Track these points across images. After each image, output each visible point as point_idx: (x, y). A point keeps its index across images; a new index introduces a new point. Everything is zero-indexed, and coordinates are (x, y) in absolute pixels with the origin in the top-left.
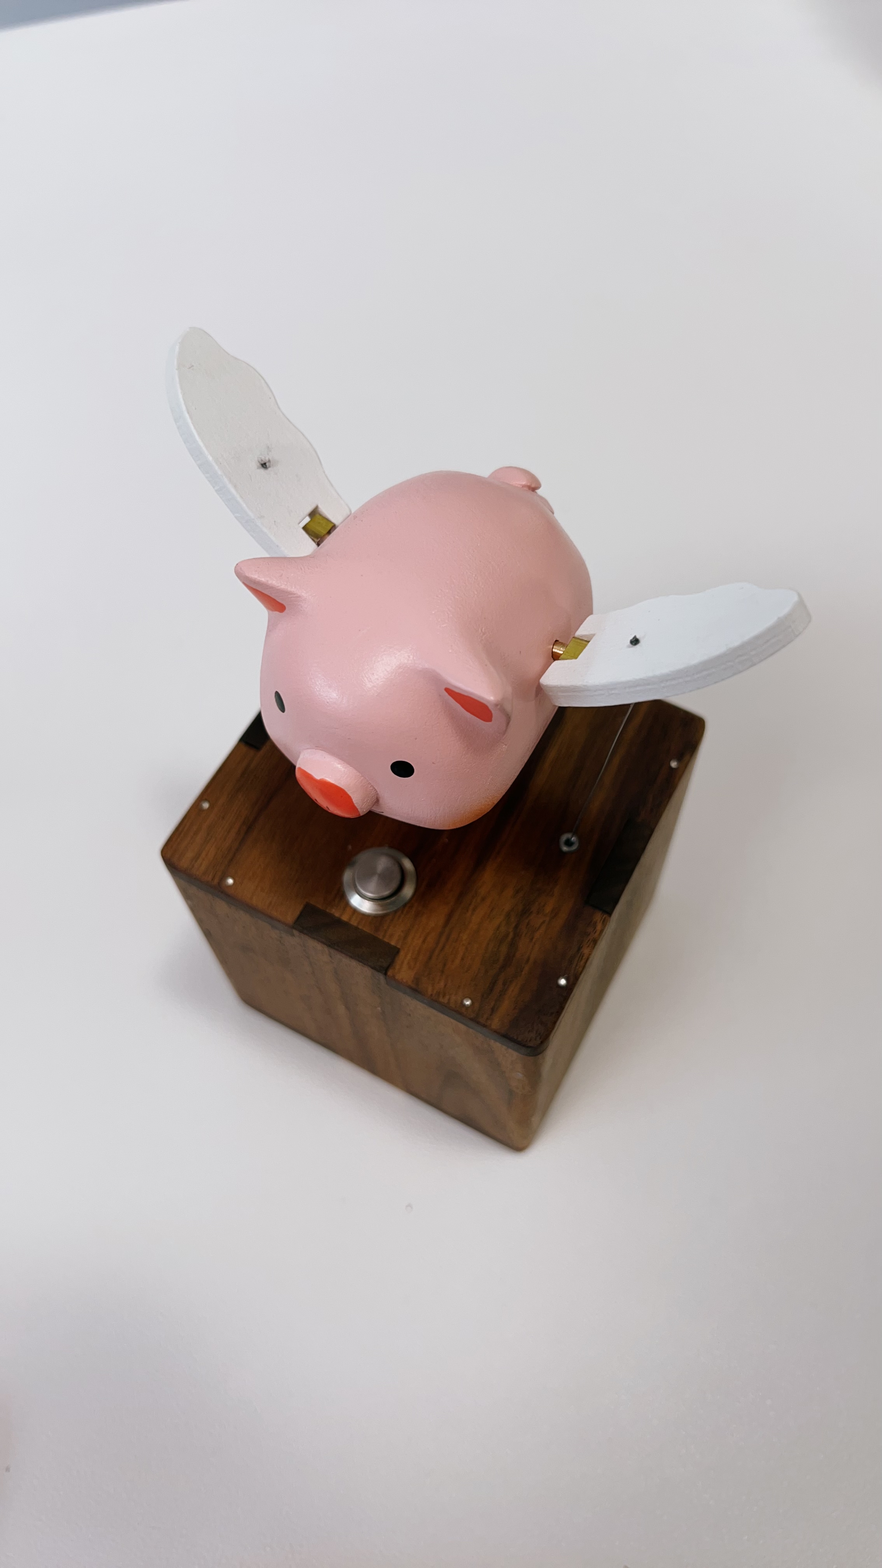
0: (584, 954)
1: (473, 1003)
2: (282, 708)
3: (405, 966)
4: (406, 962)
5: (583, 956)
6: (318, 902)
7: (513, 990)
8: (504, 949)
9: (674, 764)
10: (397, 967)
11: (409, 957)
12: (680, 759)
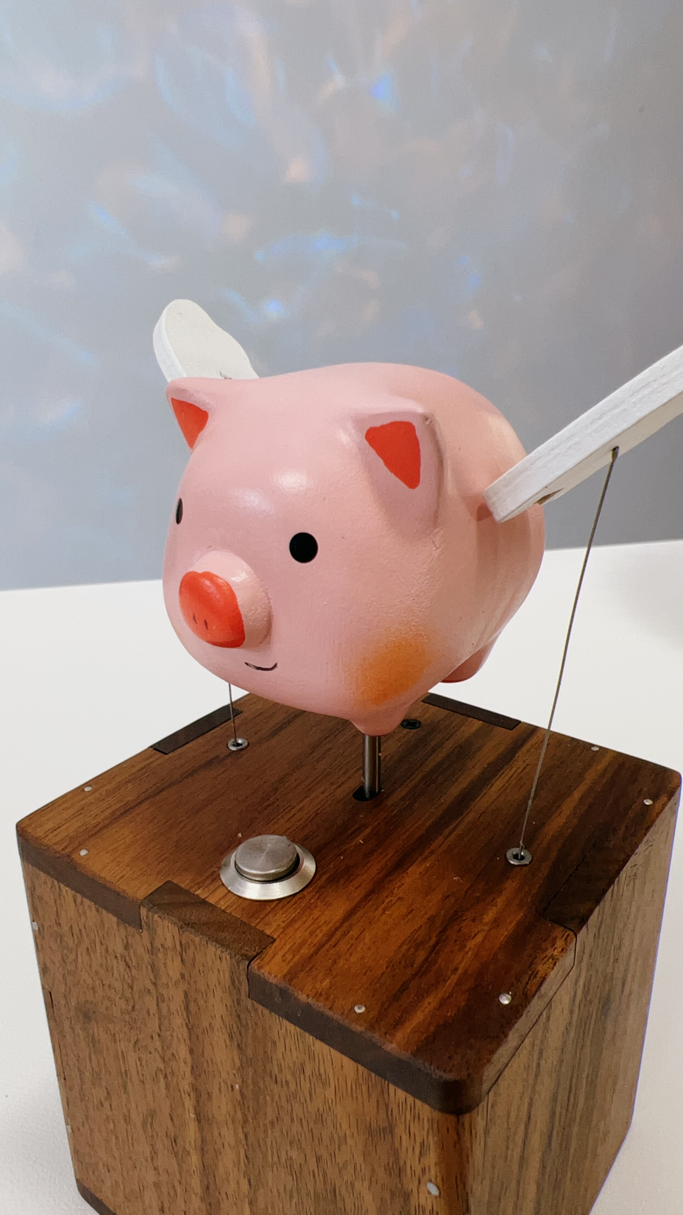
0: (538, 971)
1: (368, 1010)
2: (178, 520)
3: (278, 958)
4: (281, 953)
5: (537, 974)
6: (184, 882)
7: (430, 1003)
8: (422, 955)
9: (648, 802)
10: (267, 959)
11: (287, 948)
12: (654, 799)
